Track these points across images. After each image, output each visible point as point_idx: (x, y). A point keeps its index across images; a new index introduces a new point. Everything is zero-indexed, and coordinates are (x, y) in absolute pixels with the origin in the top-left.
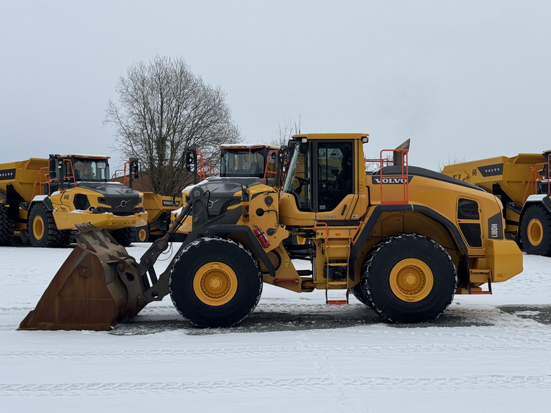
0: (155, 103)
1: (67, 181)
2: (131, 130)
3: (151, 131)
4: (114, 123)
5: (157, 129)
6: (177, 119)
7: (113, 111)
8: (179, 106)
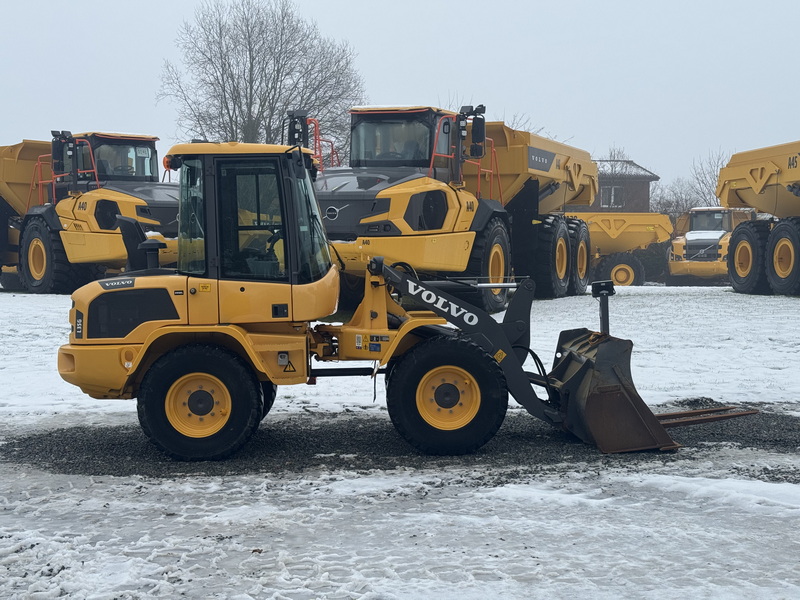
0: (240, 64)
1: (85, 178)
2: (203, 109)
3: (234, 111)
4: (174, 98)
5: (244, 108)
6: (275, 91)
7: (172, 78)
8: (278, 71)
